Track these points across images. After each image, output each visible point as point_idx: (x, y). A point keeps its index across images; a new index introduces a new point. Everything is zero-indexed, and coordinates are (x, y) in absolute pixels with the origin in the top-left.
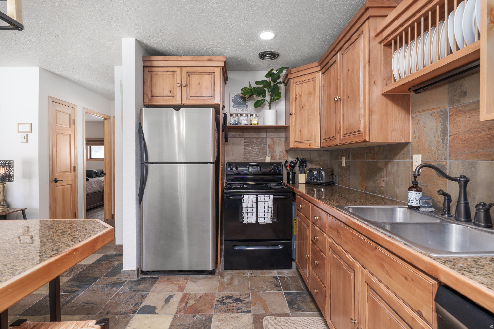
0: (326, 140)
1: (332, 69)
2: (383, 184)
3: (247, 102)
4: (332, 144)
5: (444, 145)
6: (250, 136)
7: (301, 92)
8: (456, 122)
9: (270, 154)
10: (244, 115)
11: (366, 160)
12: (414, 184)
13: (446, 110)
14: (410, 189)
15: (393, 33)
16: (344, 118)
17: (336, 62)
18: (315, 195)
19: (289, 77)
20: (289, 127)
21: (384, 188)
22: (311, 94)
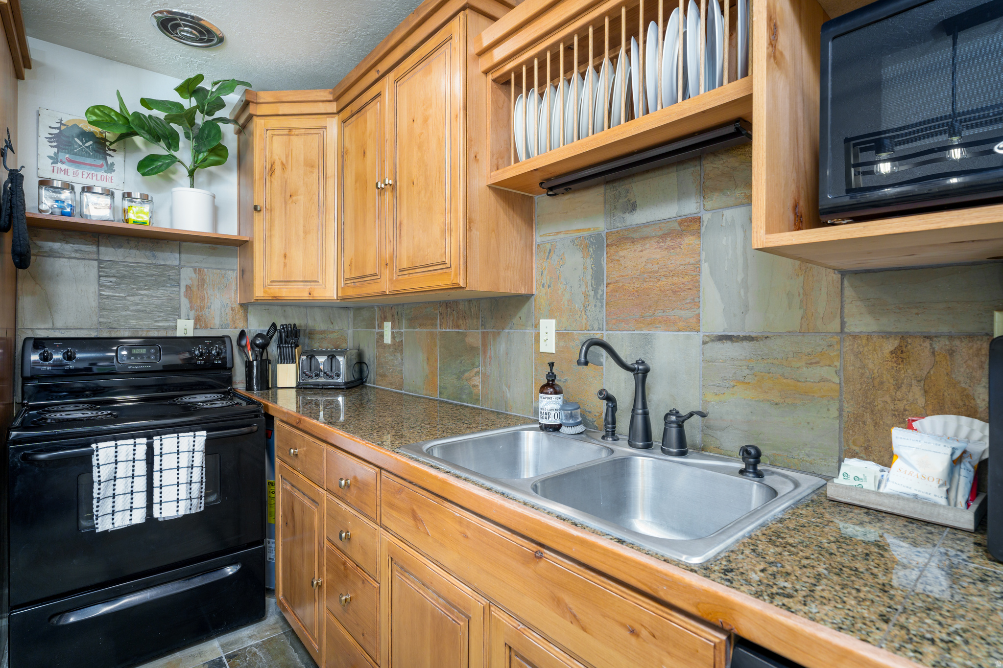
0: (352, 281)
1: (370, 113)
2: (477, 380)
3: (109, 155)
4: (370, 291)
5: (598, 301)
6: (121, 259)
7: (287, 157)
8: (618, 258)
9: (192, 314)
10: (99, 190)
11: (439, 330)
12: (548, 380)
13: (601, 234)
14: (543, 390)
15: (515, 57)
16: (402, 232)
17: (379, 99)
18: (322, 413)
19: (252, 109)
20: (252, 242)
21: (480, 388)
22: (312, 166)
